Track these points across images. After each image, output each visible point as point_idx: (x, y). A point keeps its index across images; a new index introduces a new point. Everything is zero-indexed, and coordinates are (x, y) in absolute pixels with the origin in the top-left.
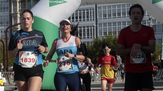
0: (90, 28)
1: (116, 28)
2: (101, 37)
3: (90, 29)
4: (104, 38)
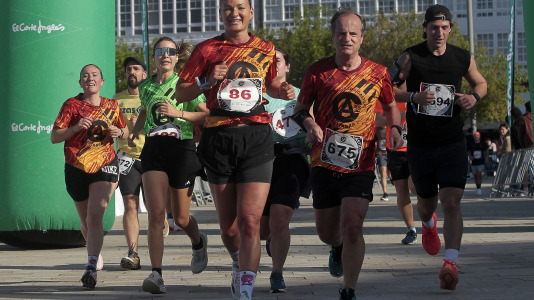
2: (277, 25)
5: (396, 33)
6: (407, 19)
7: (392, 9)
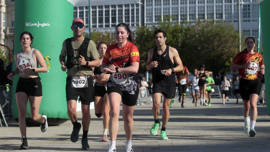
0: (130, 8)
1: (178, 8)
2: (150, 24)
3: (130, 10)
4: (156, 26)
5: (205, 29)
6: (210, 22)
7: (204, 18)
